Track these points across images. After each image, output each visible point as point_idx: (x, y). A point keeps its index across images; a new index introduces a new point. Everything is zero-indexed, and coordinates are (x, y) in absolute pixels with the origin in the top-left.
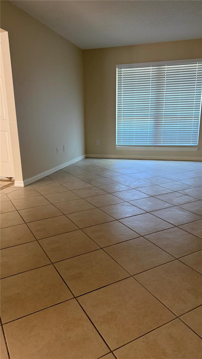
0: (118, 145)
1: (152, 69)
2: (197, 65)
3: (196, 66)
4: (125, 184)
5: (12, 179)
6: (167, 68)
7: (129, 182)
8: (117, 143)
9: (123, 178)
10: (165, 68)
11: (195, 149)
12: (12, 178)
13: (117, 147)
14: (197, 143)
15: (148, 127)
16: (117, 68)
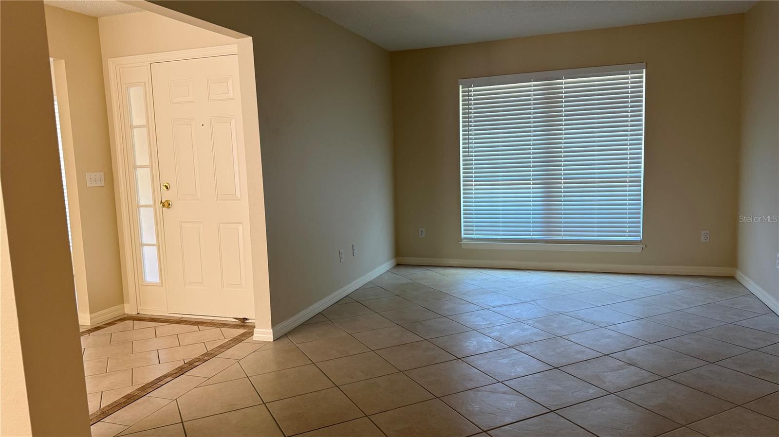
0: (465, 238)
1: (534, 86)
2: (629, 76)
3: (627, 78)
4: (491, 335)
5: (246, 321)
6: (566, 84)
7: (498, 327)
8: (465, 234)
9: (484, 319)
10: (561, 83)
11: (638, 249)
12: (247, 319)
13: (464, 241)
14: (639, 236)
15: (530, 201)
16: (461, 86)
